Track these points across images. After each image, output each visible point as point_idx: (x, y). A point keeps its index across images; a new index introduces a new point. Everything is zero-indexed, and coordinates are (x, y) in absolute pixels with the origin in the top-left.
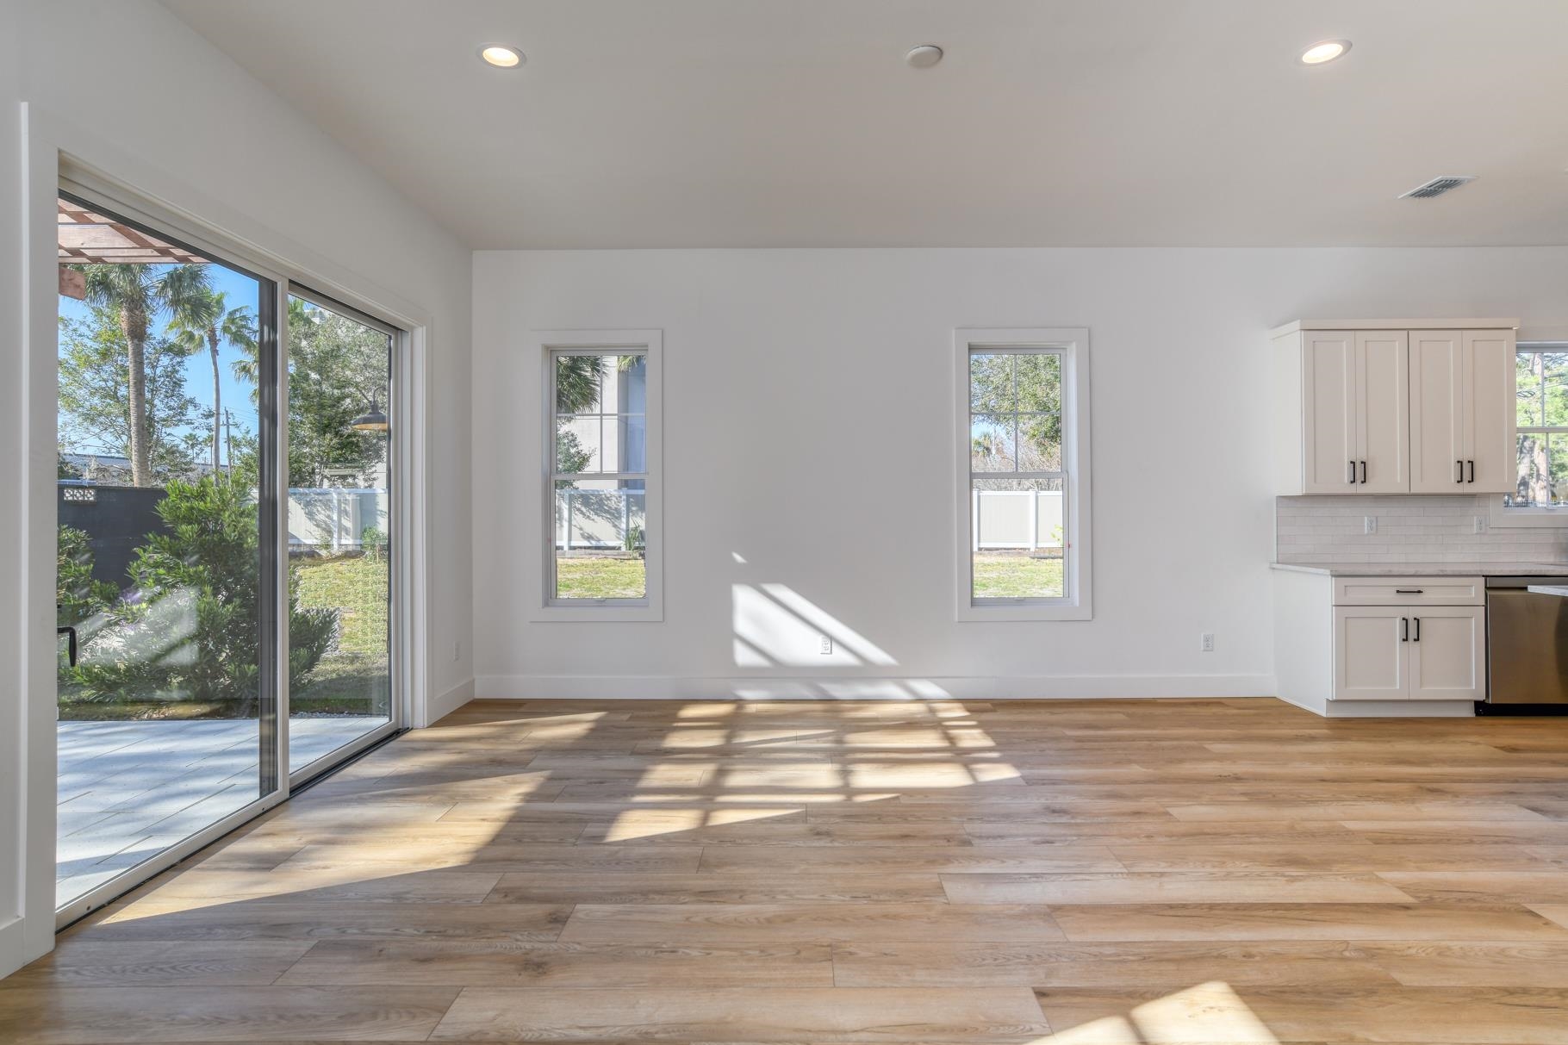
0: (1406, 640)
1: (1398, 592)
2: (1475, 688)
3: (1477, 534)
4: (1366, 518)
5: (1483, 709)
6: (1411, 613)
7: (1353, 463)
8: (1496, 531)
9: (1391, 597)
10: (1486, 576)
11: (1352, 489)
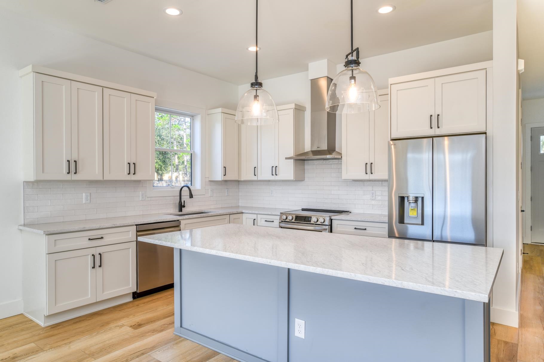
0: (94, 267)
1: (89, 239)
2: (132, 287)
3: (141, 201)
4: (84, 194)
5: (136, 296)
6: (96, 251)
7: (68, 161)
8: (149, 199)
9: (85, 243)
10: (136, 225)
11: (68, 177)
